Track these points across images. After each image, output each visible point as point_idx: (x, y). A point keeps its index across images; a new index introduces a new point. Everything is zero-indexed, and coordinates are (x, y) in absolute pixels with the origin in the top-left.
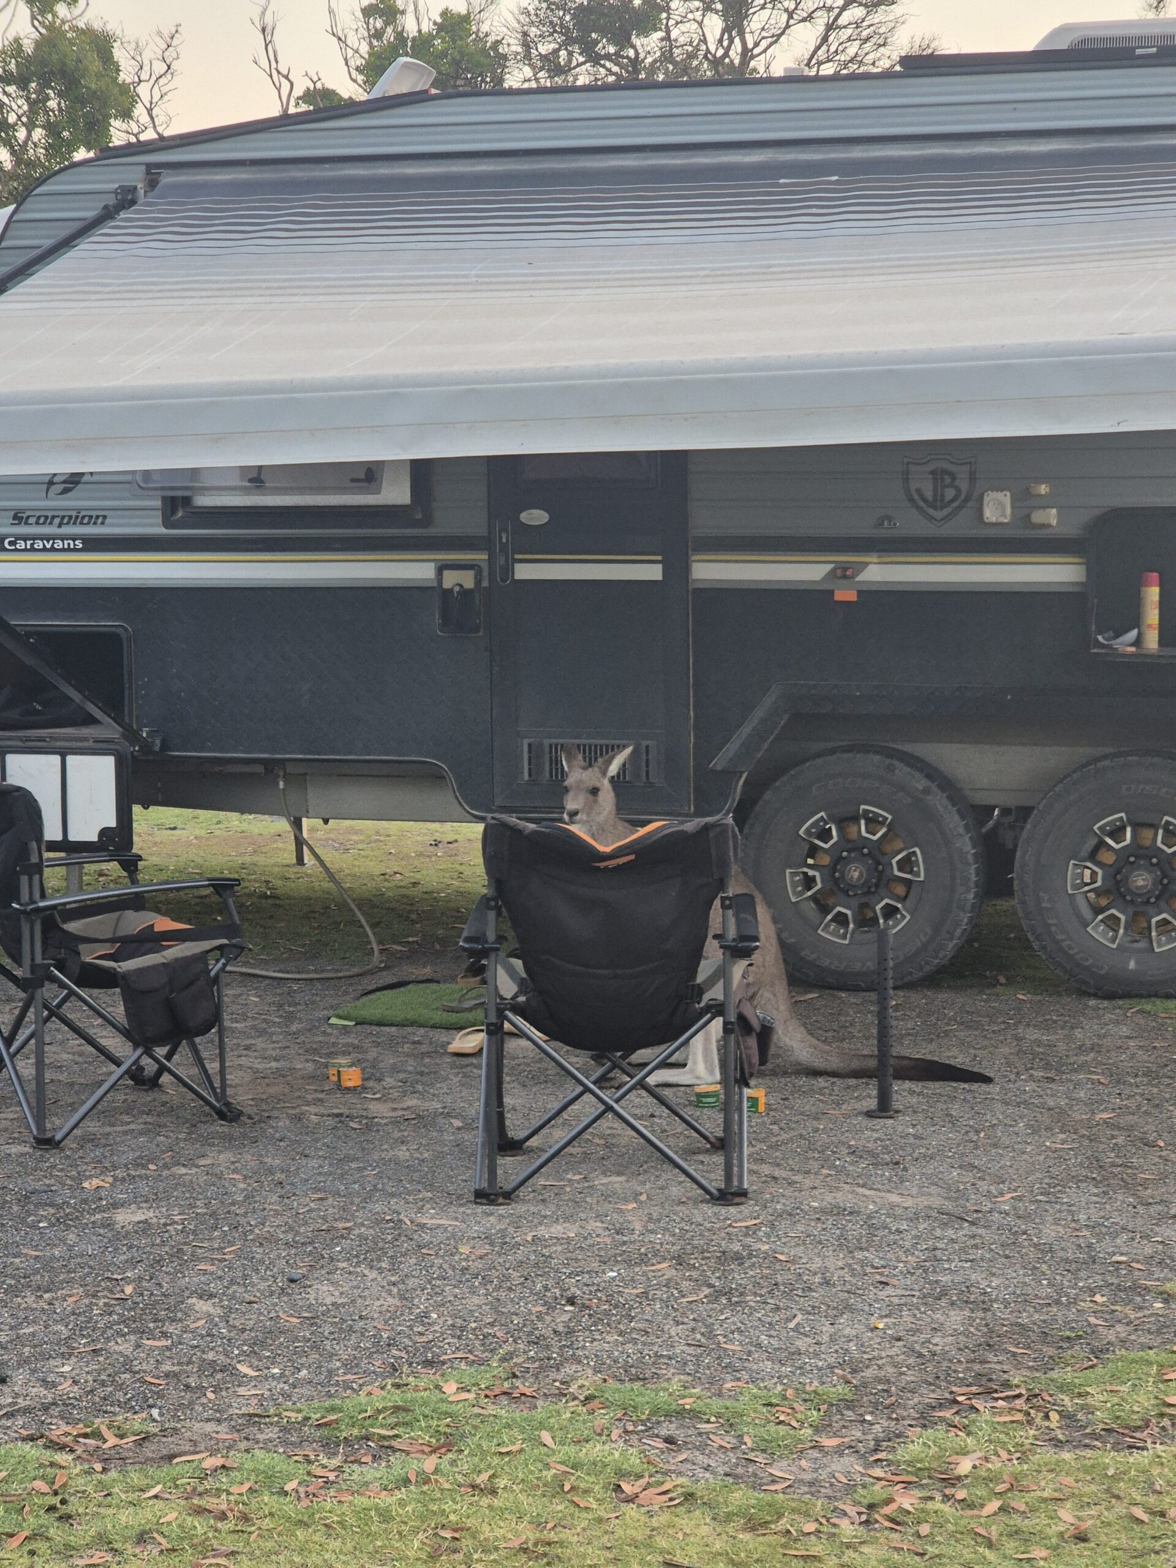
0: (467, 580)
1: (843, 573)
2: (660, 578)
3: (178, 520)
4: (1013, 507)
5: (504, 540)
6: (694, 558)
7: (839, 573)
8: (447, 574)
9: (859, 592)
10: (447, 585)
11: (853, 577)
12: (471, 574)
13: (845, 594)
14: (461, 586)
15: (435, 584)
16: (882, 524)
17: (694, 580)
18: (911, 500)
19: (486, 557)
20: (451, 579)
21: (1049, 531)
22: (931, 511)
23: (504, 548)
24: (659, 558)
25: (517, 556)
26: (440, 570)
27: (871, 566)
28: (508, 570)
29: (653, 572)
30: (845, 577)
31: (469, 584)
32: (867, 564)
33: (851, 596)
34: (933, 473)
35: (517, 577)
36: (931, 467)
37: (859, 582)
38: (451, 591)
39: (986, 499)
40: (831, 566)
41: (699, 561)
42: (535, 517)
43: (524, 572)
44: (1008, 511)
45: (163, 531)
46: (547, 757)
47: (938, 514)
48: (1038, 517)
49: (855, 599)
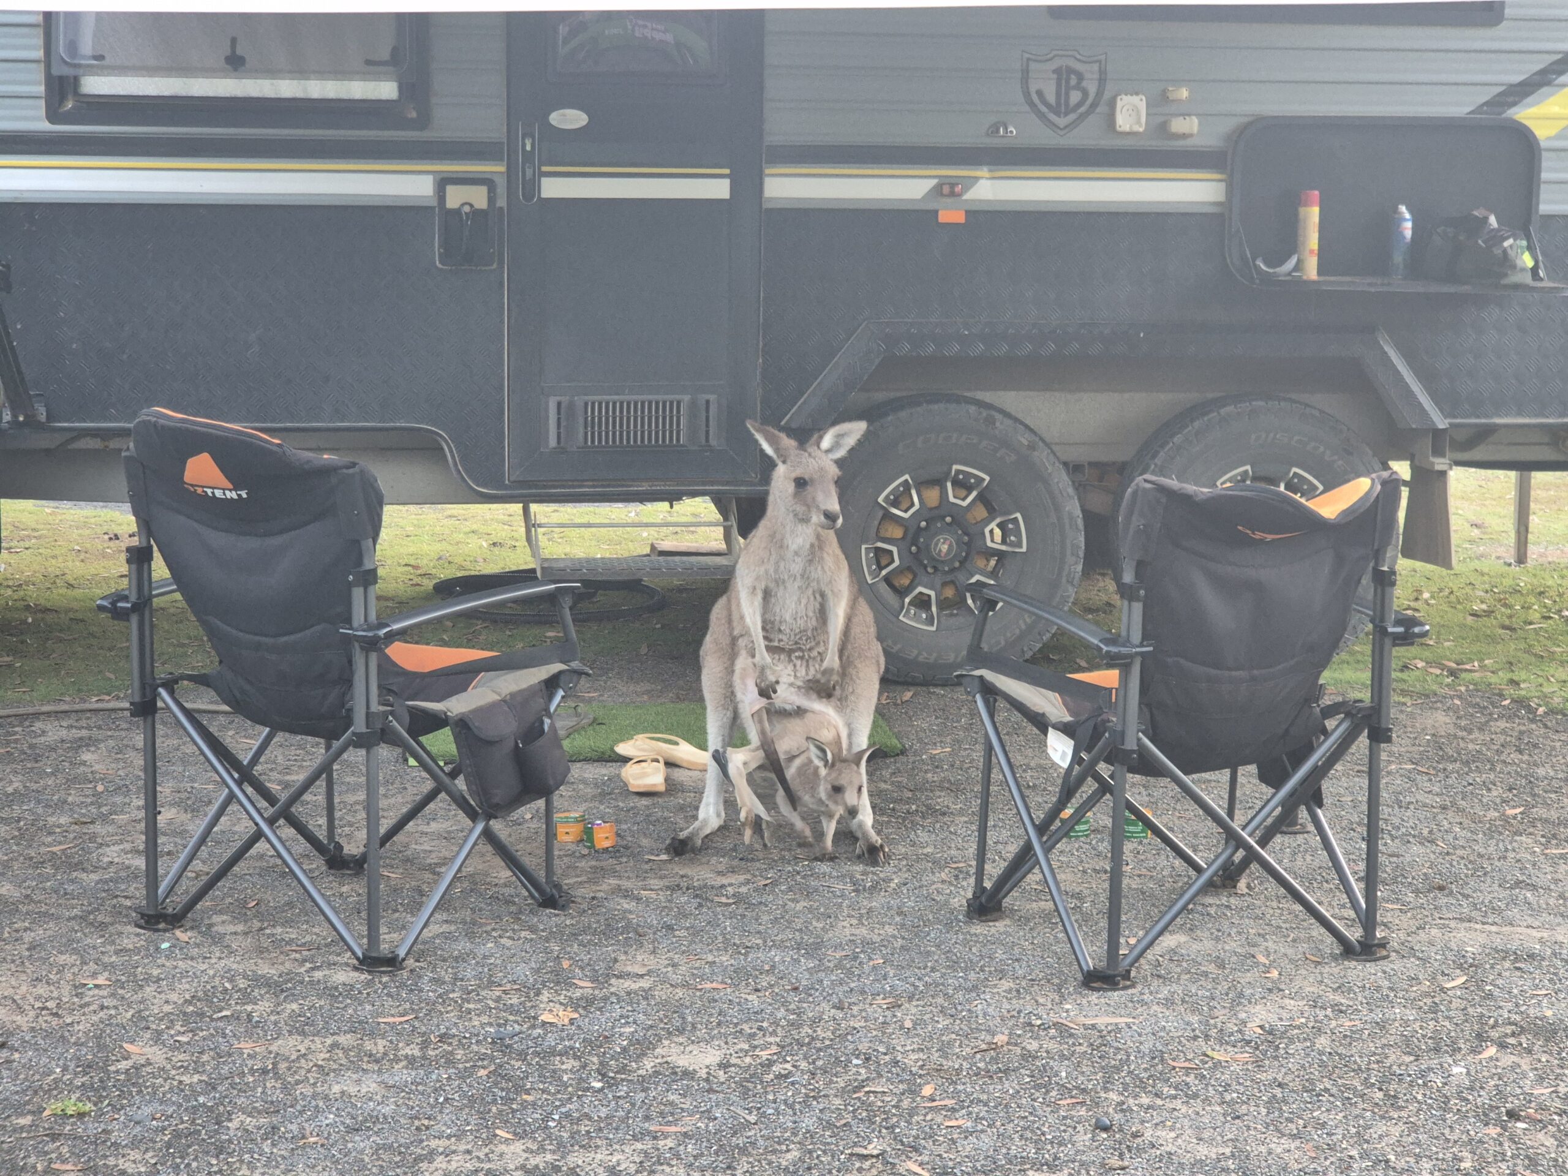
0: (478, 197)
1: (948, 190)
2: (728, 197)
3: (69, 112)
4: (1148, 114)
5: (528, 148)
6: (767, 171)
7: (946, 189)
8: (450, 189)
9: (966, 212)
10: (452, 202)
11: (960, 195)
12: (483, 190)
13: (951, 215)
14: (471, 206)
15: (434, 203)
16: (998, 131)
17: (770, 199)
18: (1032, 104)
19: (501, 168)
20: (455, 197)
21: (1189, 142)
22: (1052, 117)
23: (528, 157)
24: (727, 171)
25: (544, 169)
26: (443, 183)
27: (982, 182)
28: (532, 187)
29: (718, 189)
30: (952, 194)
31: (481, 202)
32: (977, 179)
33: (959, 218)
34: (1057, 71)
35: (544, 195)
36: (1054, 65)
37: (966, 200)
38: (457, 212)
39: (1119, 104)
40: (934, 182)
41: (773, 175)
42: (569, 119)
43: (553, 188)
44: (1143, 120)
45: (45, 126)
46: (581, 420)
47: (1062, 121)
48: (1179, 125)
49: (963, 221)
